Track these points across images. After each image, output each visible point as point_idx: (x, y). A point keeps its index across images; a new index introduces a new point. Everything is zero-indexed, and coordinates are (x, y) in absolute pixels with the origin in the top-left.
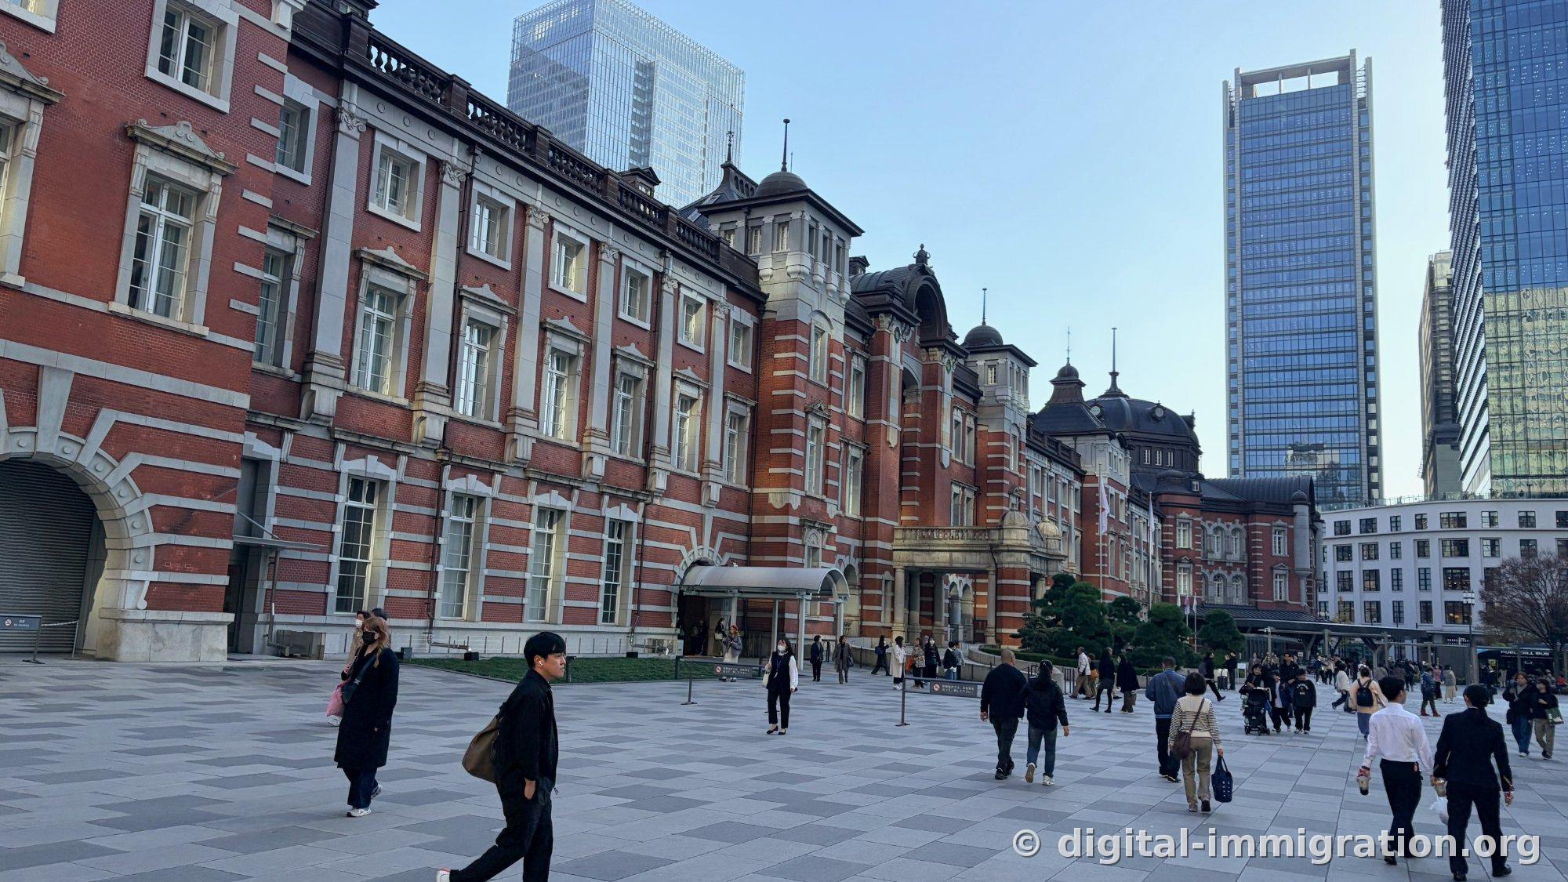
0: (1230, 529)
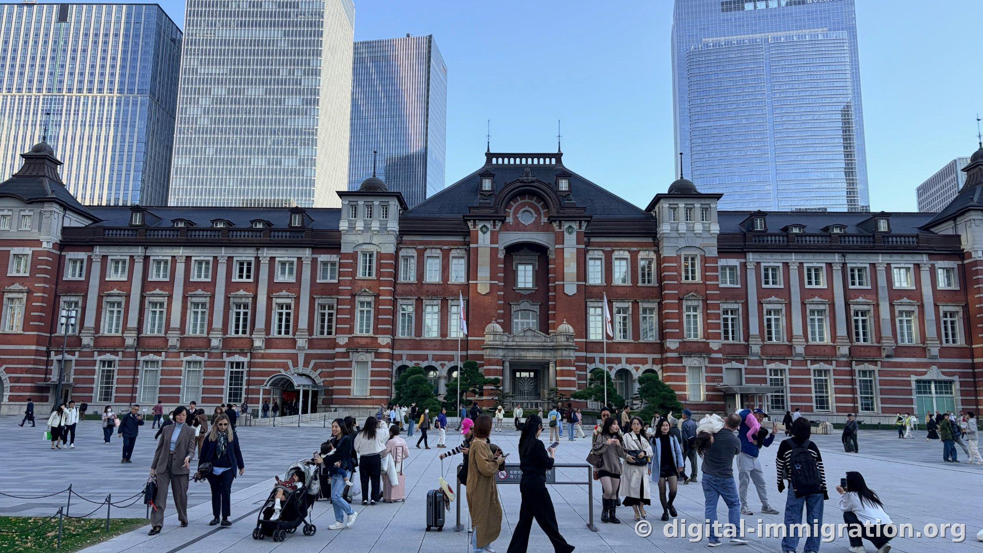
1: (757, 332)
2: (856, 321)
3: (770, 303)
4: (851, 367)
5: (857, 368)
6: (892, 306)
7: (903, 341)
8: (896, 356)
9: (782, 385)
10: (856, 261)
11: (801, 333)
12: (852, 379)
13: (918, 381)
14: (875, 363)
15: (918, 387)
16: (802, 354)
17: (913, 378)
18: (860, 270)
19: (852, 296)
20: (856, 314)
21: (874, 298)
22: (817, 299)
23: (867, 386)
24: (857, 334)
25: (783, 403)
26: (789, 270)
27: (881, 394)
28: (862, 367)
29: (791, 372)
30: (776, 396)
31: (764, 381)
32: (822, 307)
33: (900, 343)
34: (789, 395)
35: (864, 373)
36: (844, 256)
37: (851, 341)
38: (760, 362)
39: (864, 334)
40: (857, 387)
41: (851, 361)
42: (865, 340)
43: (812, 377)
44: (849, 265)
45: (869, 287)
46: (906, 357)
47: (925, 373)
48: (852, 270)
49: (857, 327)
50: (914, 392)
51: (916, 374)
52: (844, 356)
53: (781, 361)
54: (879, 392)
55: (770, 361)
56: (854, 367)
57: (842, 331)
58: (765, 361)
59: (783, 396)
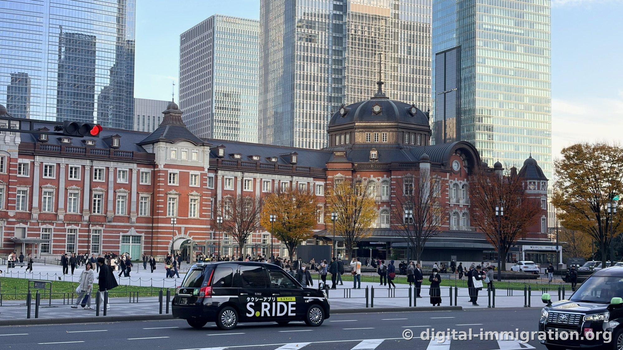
0: (380, 181)
1: (37, 206)
2: (95, 201)
3: (46, 188)
4: (89, 228)
5: (92, 228)
6: (115, 192)
7: (118, 213)
8: (113, 222)
9: (49, 238)
10: (99, 165)
11: (63, 207)
12: (89, 235)
13: (123, 236)
14: (102, 226)
15: (123, 239)
16: (62, 220)
17: (121, 234)
18: (100, 170)
19: (94, 186)
20: (95, 196)
21: (106, 187)
22: (74, 187)
23: (96, 239)
24: (95, 208)
25: (48, 249)
26: (60, 168)
27: (103, 243)
28: (95, 228)
29: (55, 230)
30: (44, 244)
31: (39, 235)
32: (76, 192)
33: (117, 214)
34: (52, 244)
35: (96, 231)
36: (92, 162)
37: (91, 213)
38: (37, 224)
39: (98, 209)
40: (91, 239)
41: (90, 224)
42: (98, 212)
43: (67, 233)
44: (94, 167)
45: (104, 181)
46: (119, 222)
47: (127, 232)
48: (96, 170)
49: (95, 204)
50: (120, 242)
51: (123, 232)
52: (86, 221)
53: (50, 223)
54: (102, 242)
55: (43, 223)
56: (90, 228)
57: (86, 206)
58: (40, 224)
59: (48, 245)
